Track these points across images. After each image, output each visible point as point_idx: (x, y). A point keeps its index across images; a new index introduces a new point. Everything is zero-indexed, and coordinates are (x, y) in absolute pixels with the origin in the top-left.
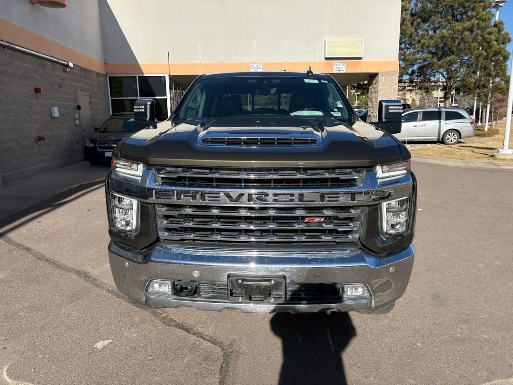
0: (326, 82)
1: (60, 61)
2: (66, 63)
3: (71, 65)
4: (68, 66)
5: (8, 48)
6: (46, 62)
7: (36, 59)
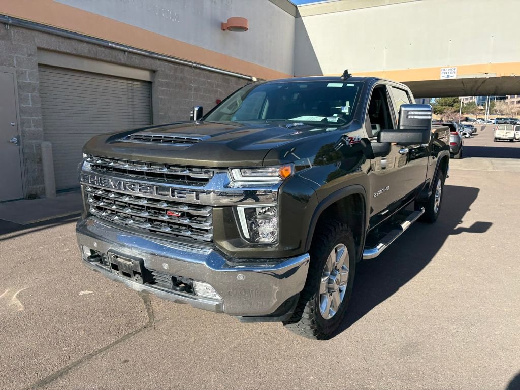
0: (353, 85)
1: (244, 76)
2: (250, 78)
3: (255, 79)
4: (251, 80)
5: (195, 67)
6: (231, 78)
7: (221, 76)
